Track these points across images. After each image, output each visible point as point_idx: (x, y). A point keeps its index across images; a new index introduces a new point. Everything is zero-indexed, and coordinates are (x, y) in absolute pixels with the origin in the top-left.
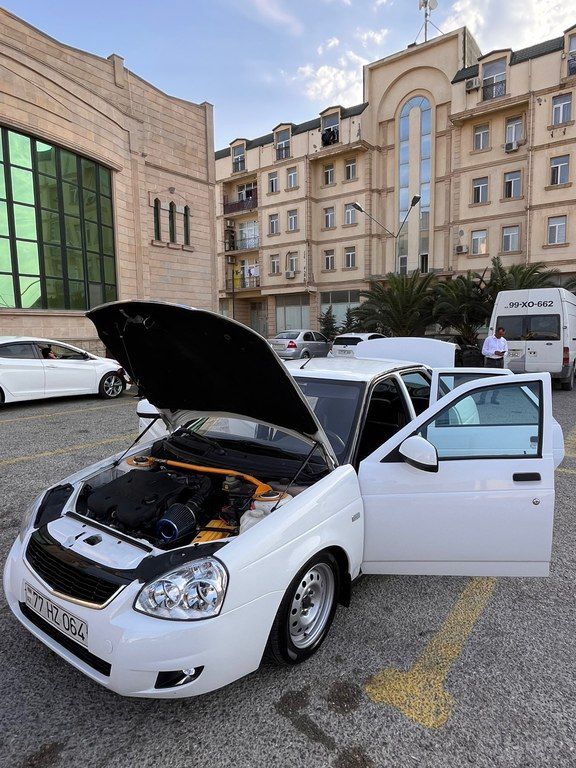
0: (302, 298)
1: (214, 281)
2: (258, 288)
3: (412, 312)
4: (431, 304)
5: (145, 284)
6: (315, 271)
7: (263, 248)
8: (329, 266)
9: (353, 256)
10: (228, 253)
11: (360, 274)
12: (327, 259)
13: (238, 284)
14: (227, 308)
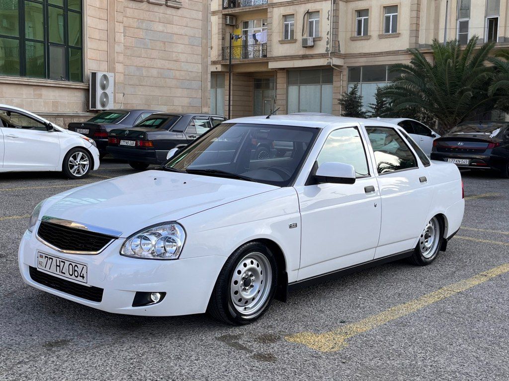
0: (323, 74)
1: (206, 48)
2: (265, 60)
3: (462, 93)
4: (487, 83)
5: (118, 48)
6: (342, 37)
7: (273, 5)
8: (362, 31)
9: (395, 17)
10: (226, 12)
11: (403, 42)
12: (360, 22)
13: (238, 53)
14: (222, 86)
